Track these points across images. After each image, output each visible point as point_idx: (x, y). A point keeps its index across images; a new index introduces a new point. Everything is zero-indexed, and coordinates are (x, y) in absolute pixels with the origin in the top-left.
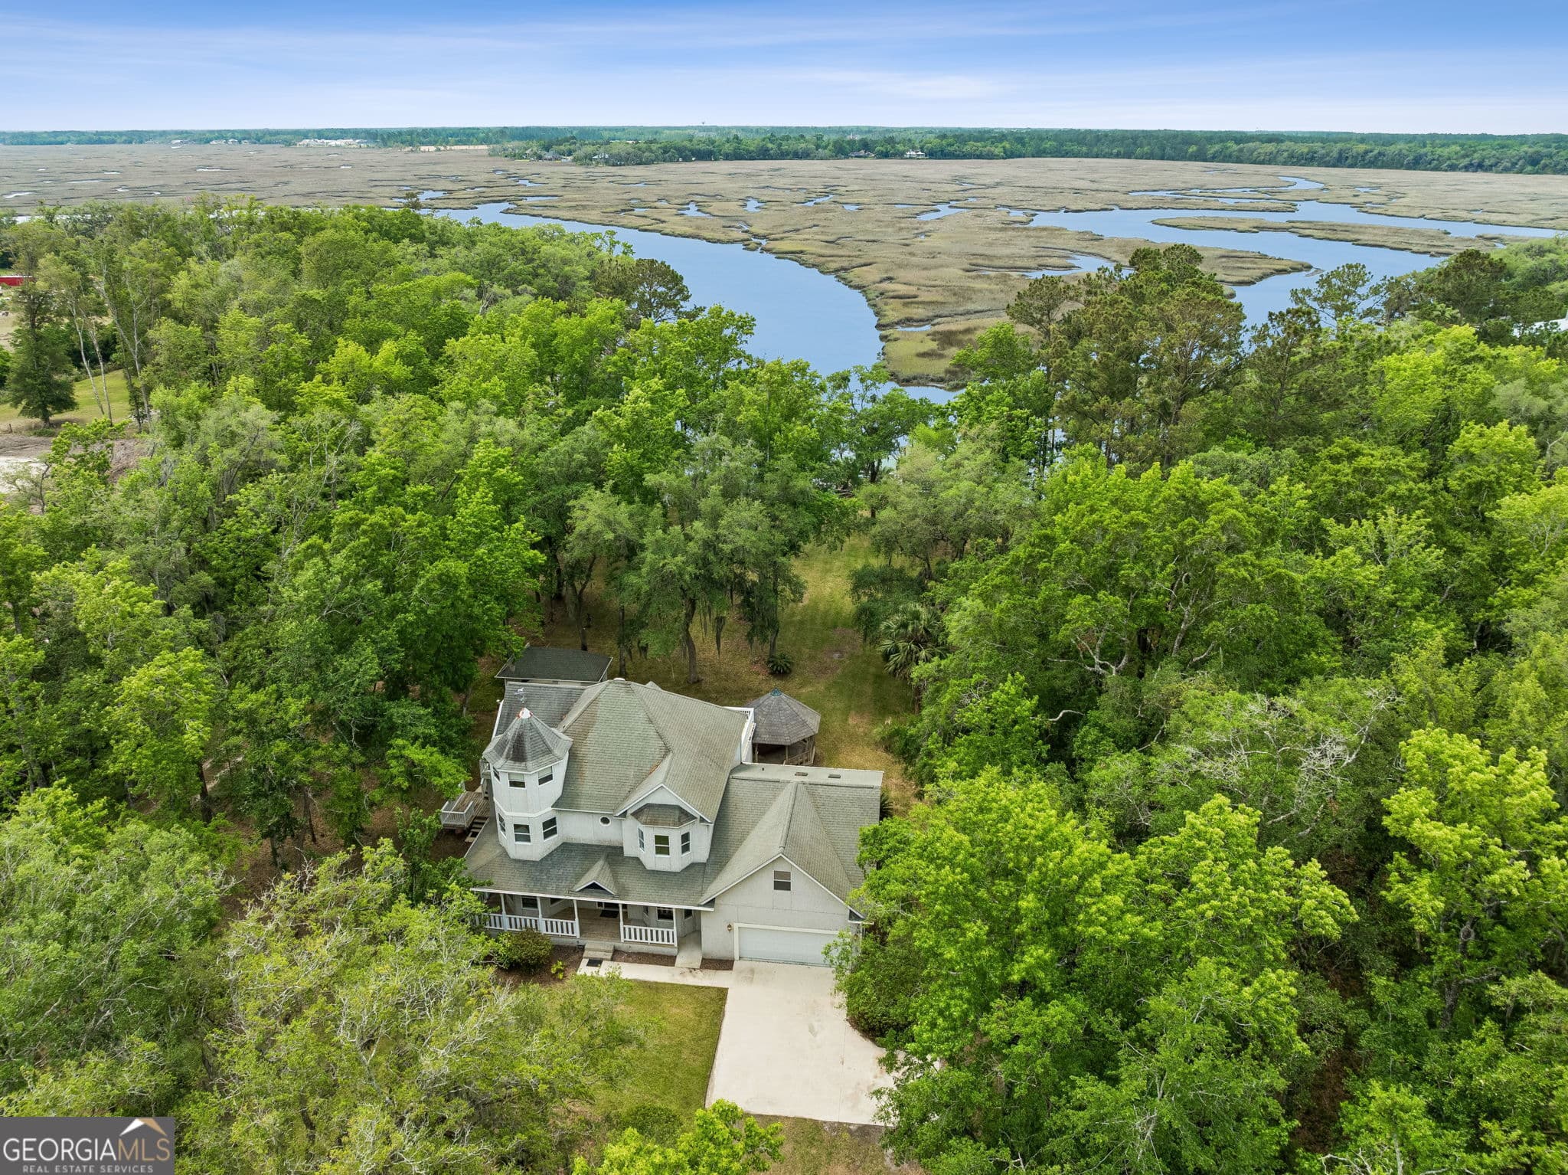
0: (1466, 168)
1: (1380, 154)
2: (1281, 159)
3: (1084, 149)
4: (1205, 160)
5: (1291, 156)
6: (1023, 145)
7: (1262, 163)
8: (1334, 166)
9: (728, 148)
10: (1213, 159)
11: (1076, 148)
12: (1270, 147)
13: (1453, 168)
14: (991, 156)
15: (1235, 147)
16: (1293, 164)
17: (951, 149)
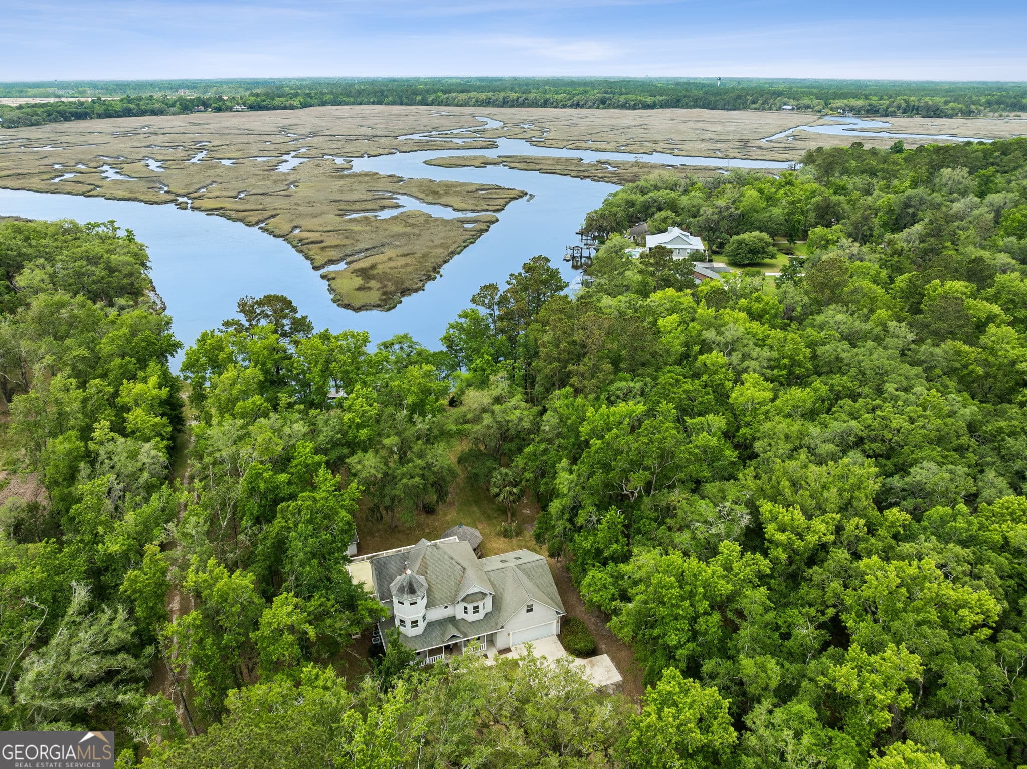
0: (571, 106)
1: (526, 99)
2: (471, 103)
3: (352, 99)
4: (428, 105)
5: (477, 101)
6: (312, 98)
7: (461, 105)
8: (502, 107)
9: (98, 109)
10: (432, 104)
11: (346, 99)
12: (464, 96)
13: (564, 106)
14: (292, 108)
15: (444, 96)
16: (479, 106)
17: (265, 103)
